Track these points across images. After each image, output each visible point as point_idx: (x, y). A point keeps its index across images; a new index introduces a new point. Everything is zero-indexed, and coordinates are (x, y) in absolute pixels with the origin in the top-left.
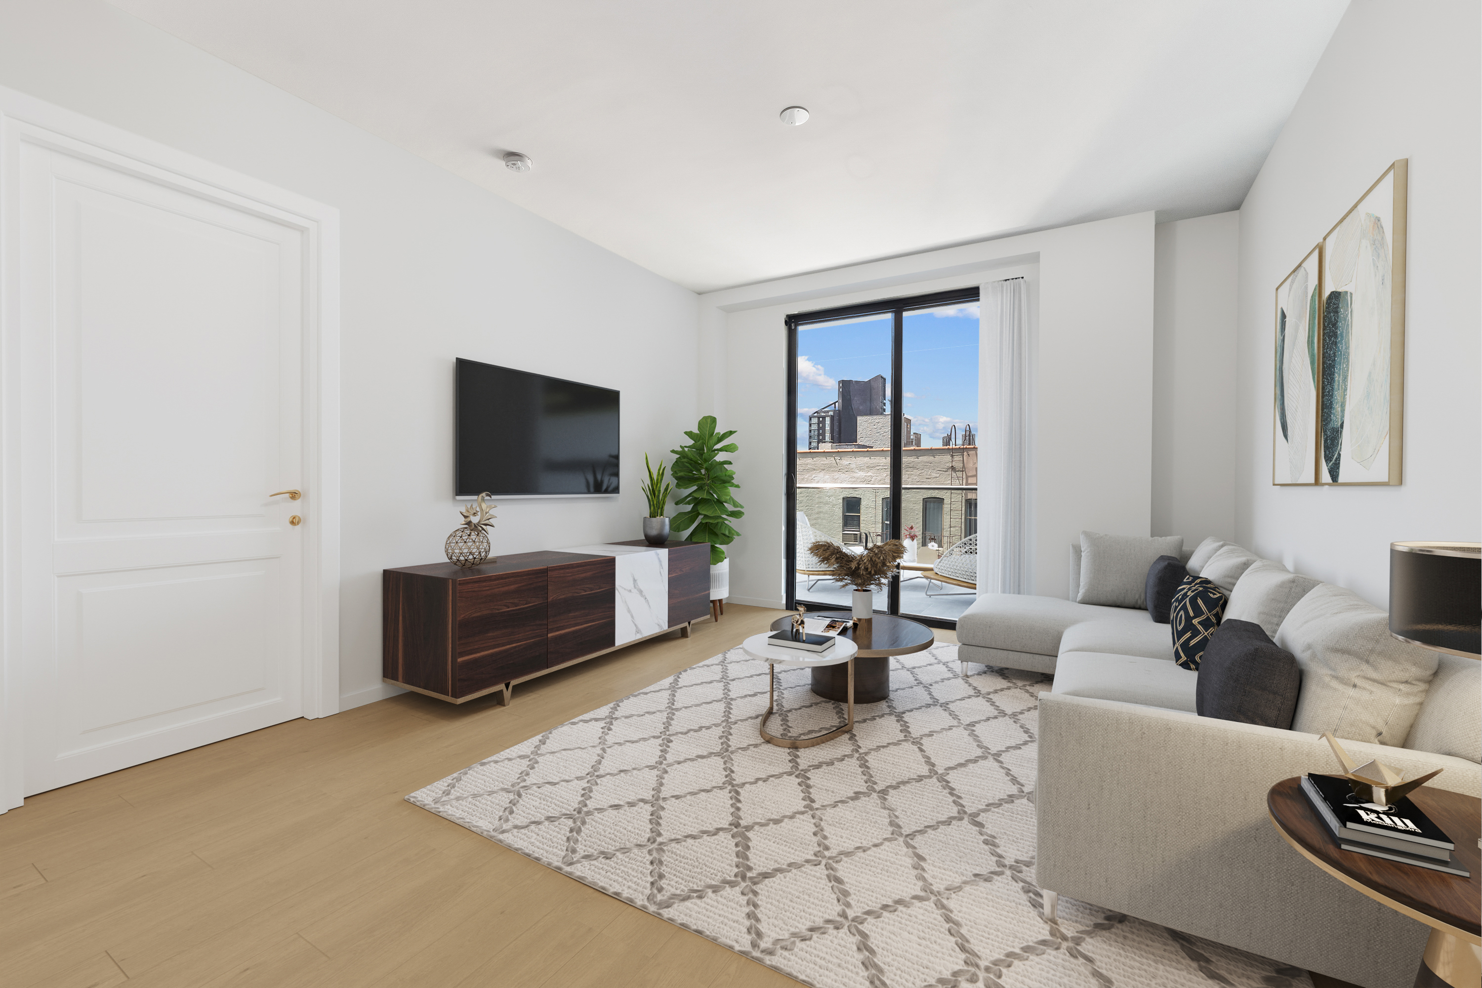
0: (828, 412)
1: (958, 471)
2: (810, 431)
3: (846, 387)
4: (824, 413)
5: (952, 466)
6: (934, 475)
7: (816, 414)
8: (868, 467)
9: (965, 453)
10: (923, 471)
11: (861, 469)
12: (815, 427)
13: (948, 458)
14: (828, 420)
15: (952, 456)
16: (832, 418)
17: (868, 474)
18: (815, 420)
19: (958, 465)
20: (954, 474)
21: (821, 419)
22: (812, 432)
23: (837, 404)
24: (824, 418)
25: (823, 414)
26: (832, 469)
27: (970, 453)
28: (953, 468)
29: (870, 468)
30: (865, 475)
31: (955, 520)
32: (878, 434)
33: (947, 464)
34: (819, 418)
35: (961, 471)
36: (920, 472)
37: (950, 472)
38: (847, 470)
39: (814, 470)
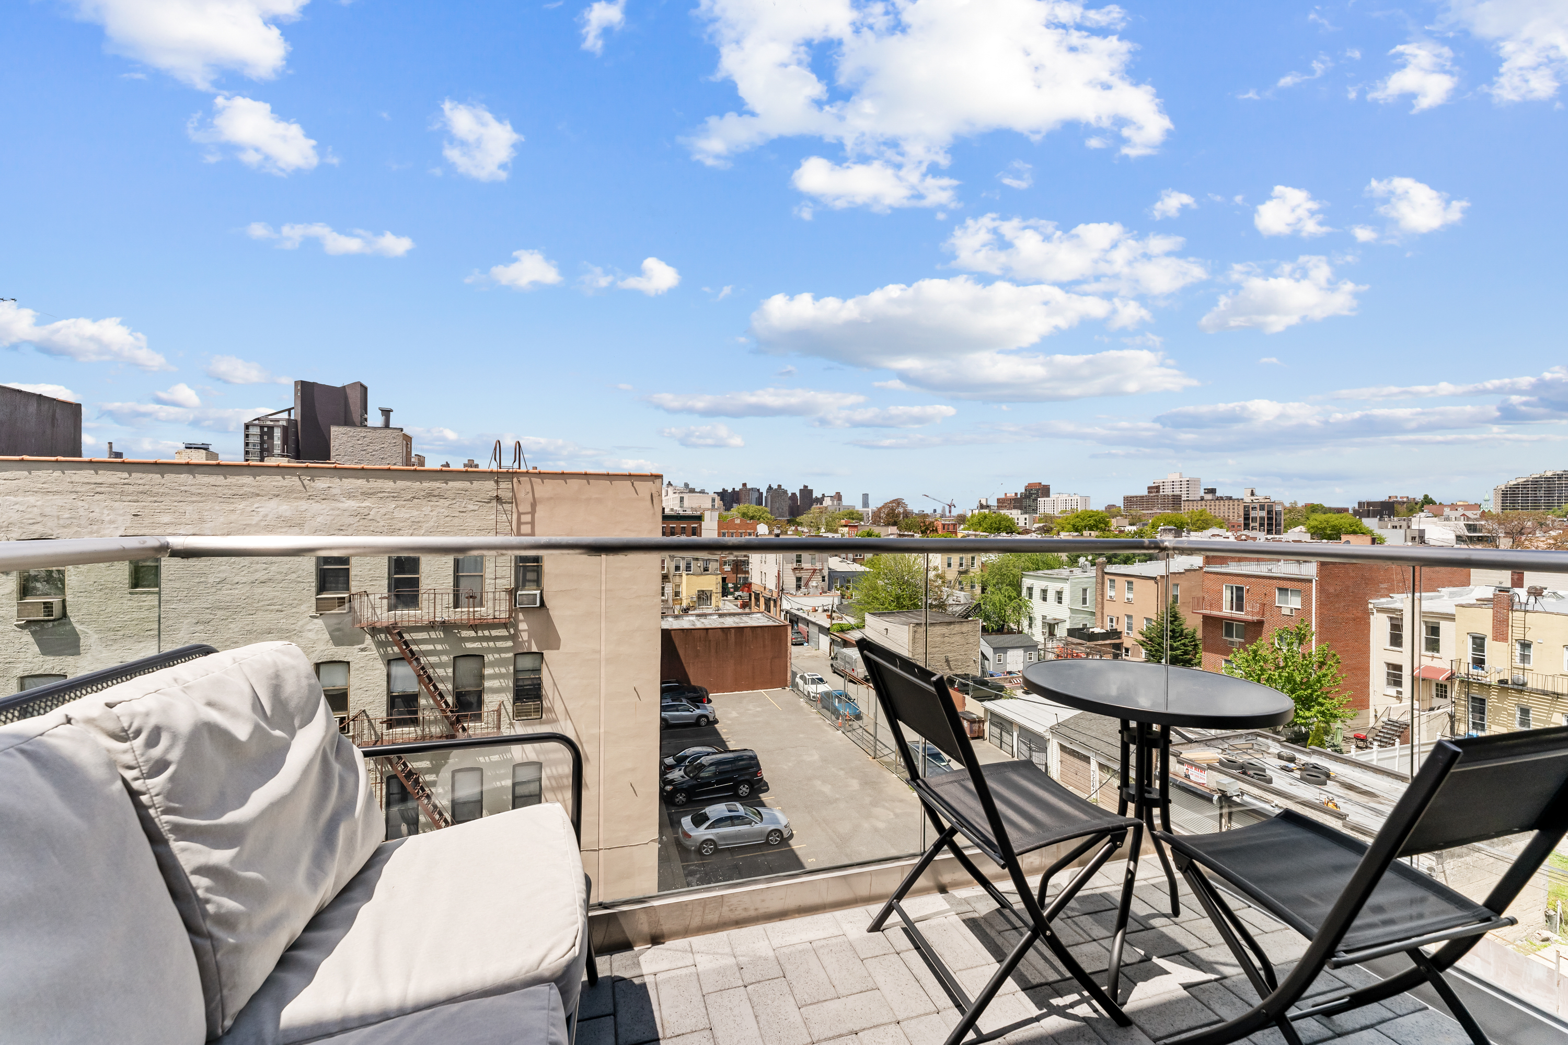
0: (278, 421)
1: (505, 503)
2: (247, 444)
3: (307, 390)
4: (271, 421)
5: (497, 496)
6: (471, 507)
7: (257, 422)
8: (363, 493)
9: (515, 480)
10: (454, 502)
11: (350, 496)
12: (254, 440)
13: (491, 484)
14: (278, 433)
15: (497, 482)
16: (285, 430)
17: (363, 505)
18: (255, 431)
19: (506, 494)
20: (500, 507)
21: (266, 429)
22: (251, 446)
23: (292, 411)
24: (271, 428)
25: (269, 423)
26: (295, 495)
27: (521, 479)
28: (498, 499)
29: (367, 494)
30: (358, 505)
31: (501, 568)
32: (364, 452)
33: (490, 493)
34: (262, 427)
35: (509, 503)
36: (450, 503)
37: (494, 503)
38: (324, 497)
39: (258, 495)
